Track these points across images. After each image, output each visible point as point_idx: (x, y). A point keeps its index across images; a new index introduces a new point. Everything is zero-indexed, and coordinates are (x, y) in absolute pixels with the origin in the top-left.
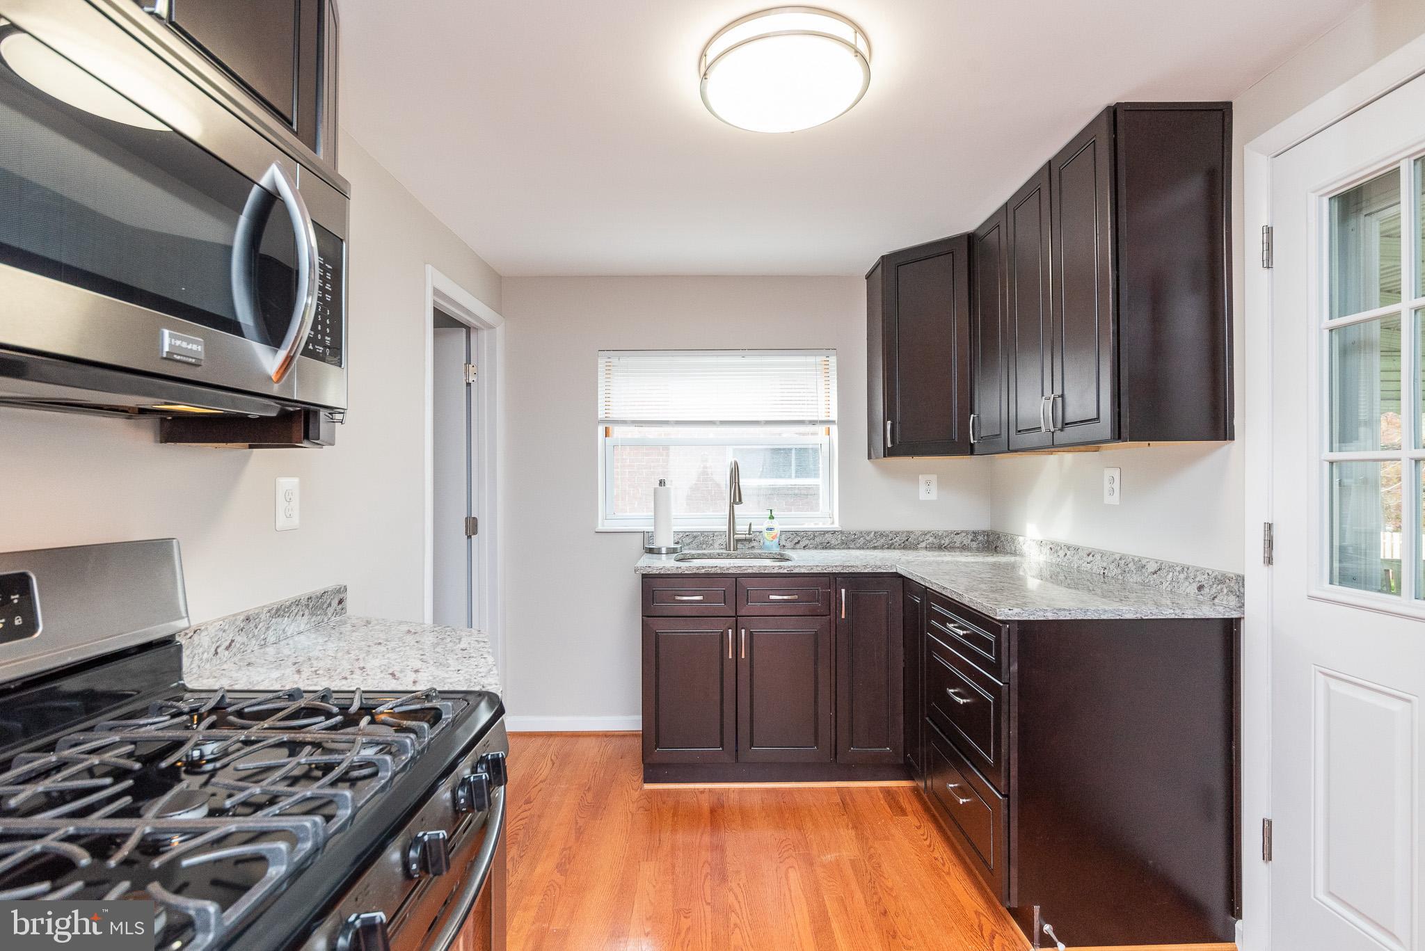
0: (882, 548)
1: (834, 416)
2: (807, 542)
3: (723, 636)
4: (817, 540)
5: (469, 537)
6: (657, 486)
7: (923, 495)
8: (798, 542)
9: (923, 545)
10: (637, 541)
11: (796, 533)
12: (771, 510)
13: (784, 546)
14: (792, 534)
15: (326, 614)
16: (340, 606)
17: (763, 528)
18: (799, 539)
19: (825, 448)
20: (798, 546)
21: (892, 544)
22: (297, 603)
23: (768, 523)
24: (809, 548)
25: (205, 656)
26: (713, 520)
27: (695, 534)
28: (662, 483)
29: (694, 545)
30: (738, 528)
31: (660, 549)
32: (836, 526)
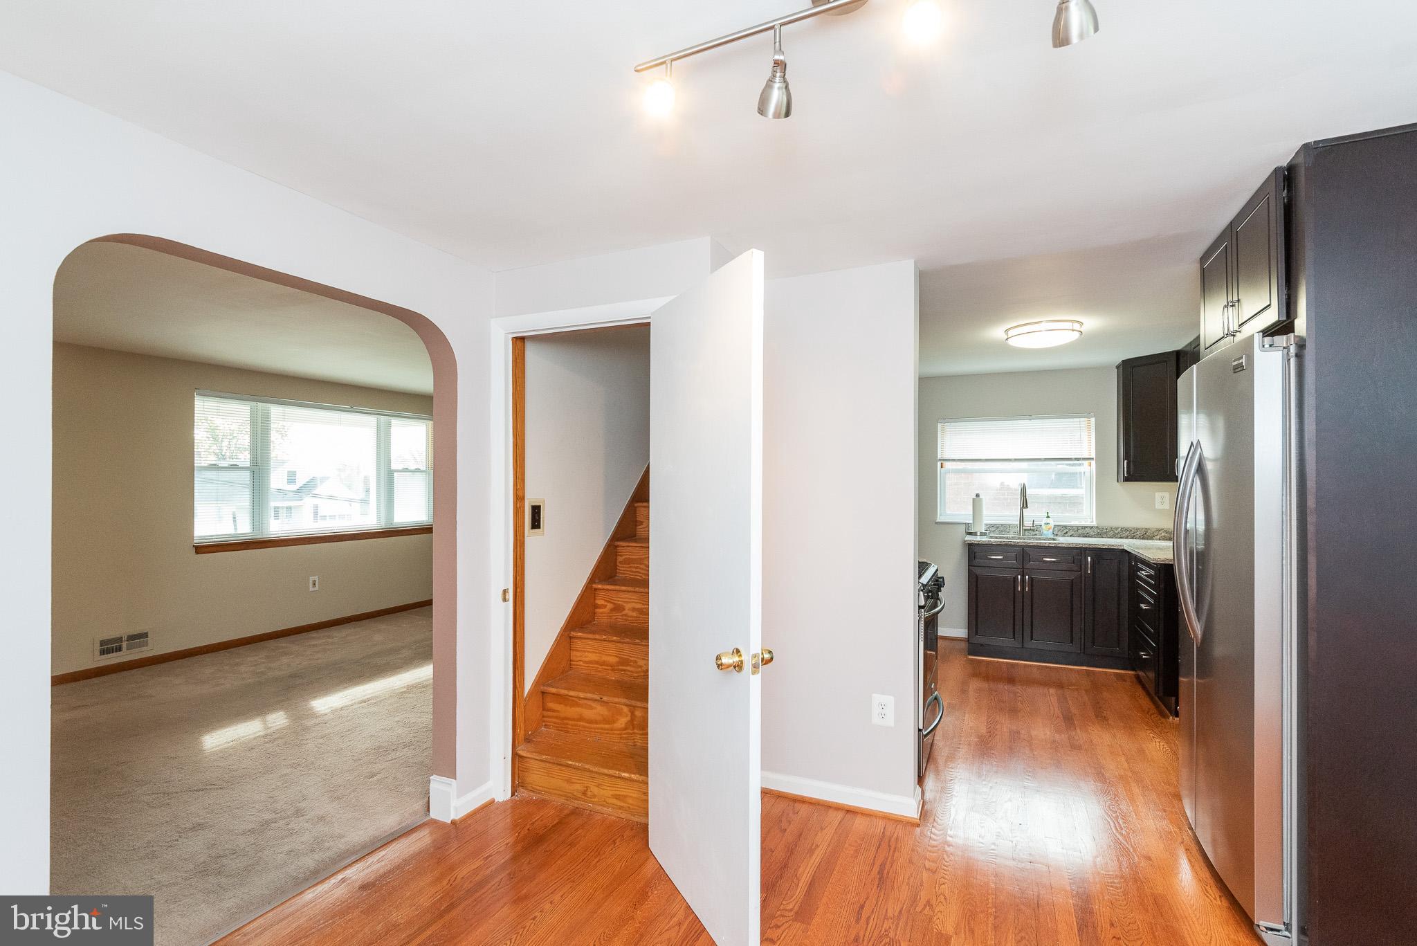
0: (1127, 538)
1: (1093, 455)
3: (1015, 579)
4: (1080, 532)
6: (975, 497)
7: (1158, 506)
9: (1158, 537)
10: (963, 528)
11: (1065, 527)
12: (1047, 513)
13: (1056, 533)
14: (1062, 528)
17: (1042, 523)
18: (1065, 530)
19: (1088, 474)
20: (1066, 534)
21: (1134, 536)
23: (1045, 520)
26: (1010, 516)
27: (999, 525)
28: (977, 495)
29: (998, 531)
30: (1026, 523)
31: (976, 533)
32: (1095, 524)
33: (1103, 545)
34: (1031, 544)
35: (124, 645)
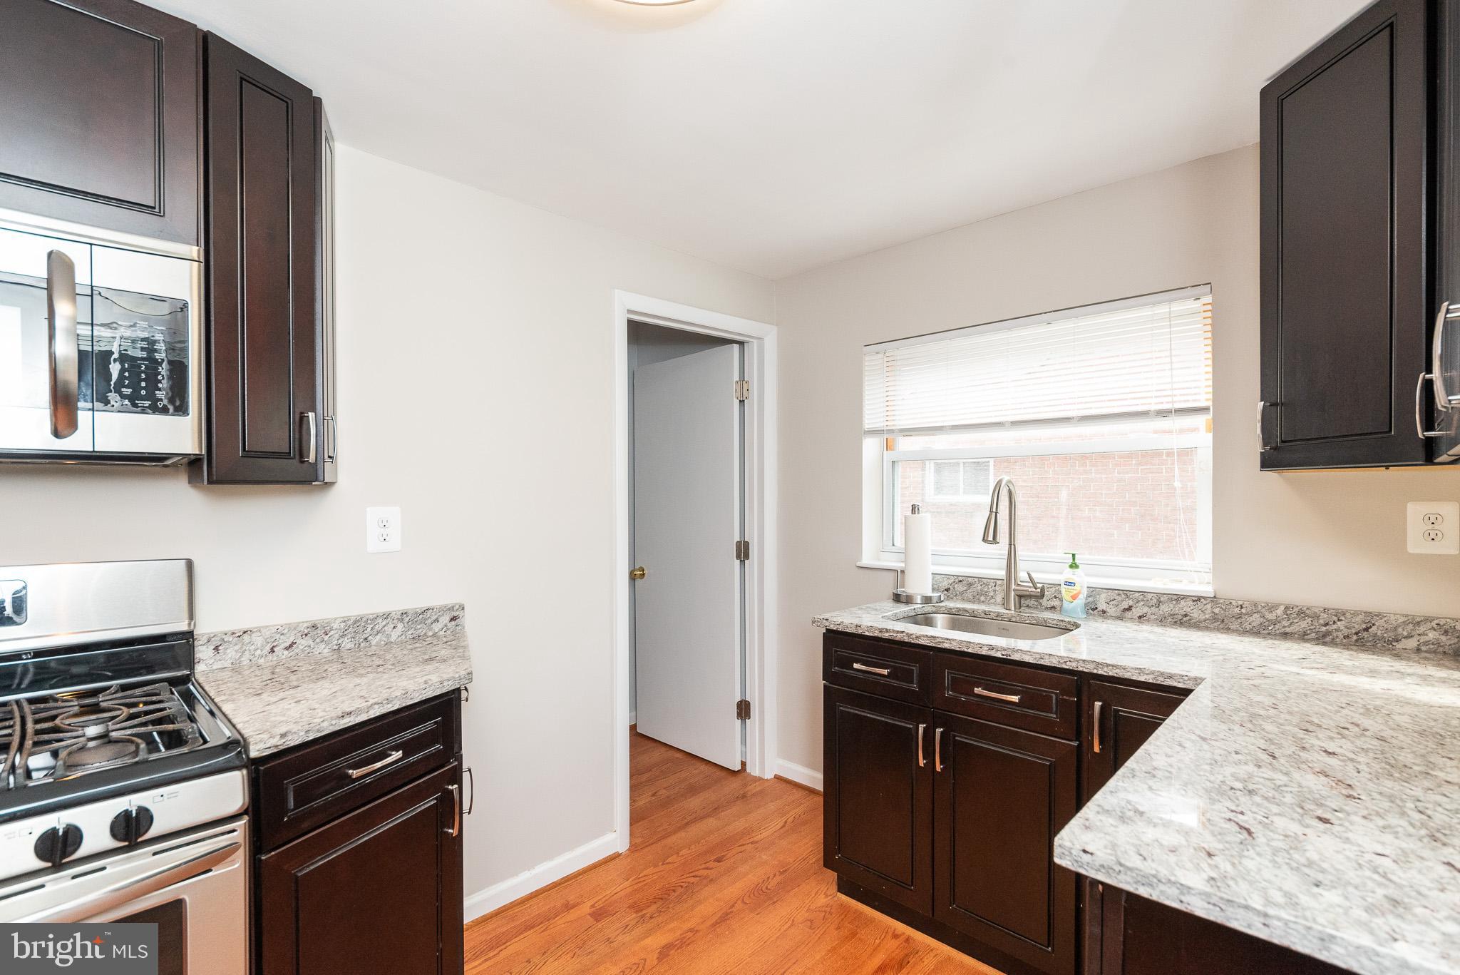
1: (1205, 399)
2: (1145, 610)
4: (1165, 609)
5: (742, 562)
6: (910, 513)
7: (1418, 544)
8: (1130, 608)
10: (892, 583)
11: (1126, 593)
12: (1074, 555)
13: (1104, 612)
14: (1119, 595)
15: (430, 629)
16: (453, 623)
17: (1058, 579)
18: (1131, 603)
20: (1128, 614)
22: (386, 616)
23: (1068, 573)
24: (1149, 620)
25: (258, 652)
27: (970, 580)
28: (914, 509)
29: (969, 595)
30: (1018, 576)
31: (910, 596)
32: (1204, 588)
33: (1141, 671)
34: (946, 646)
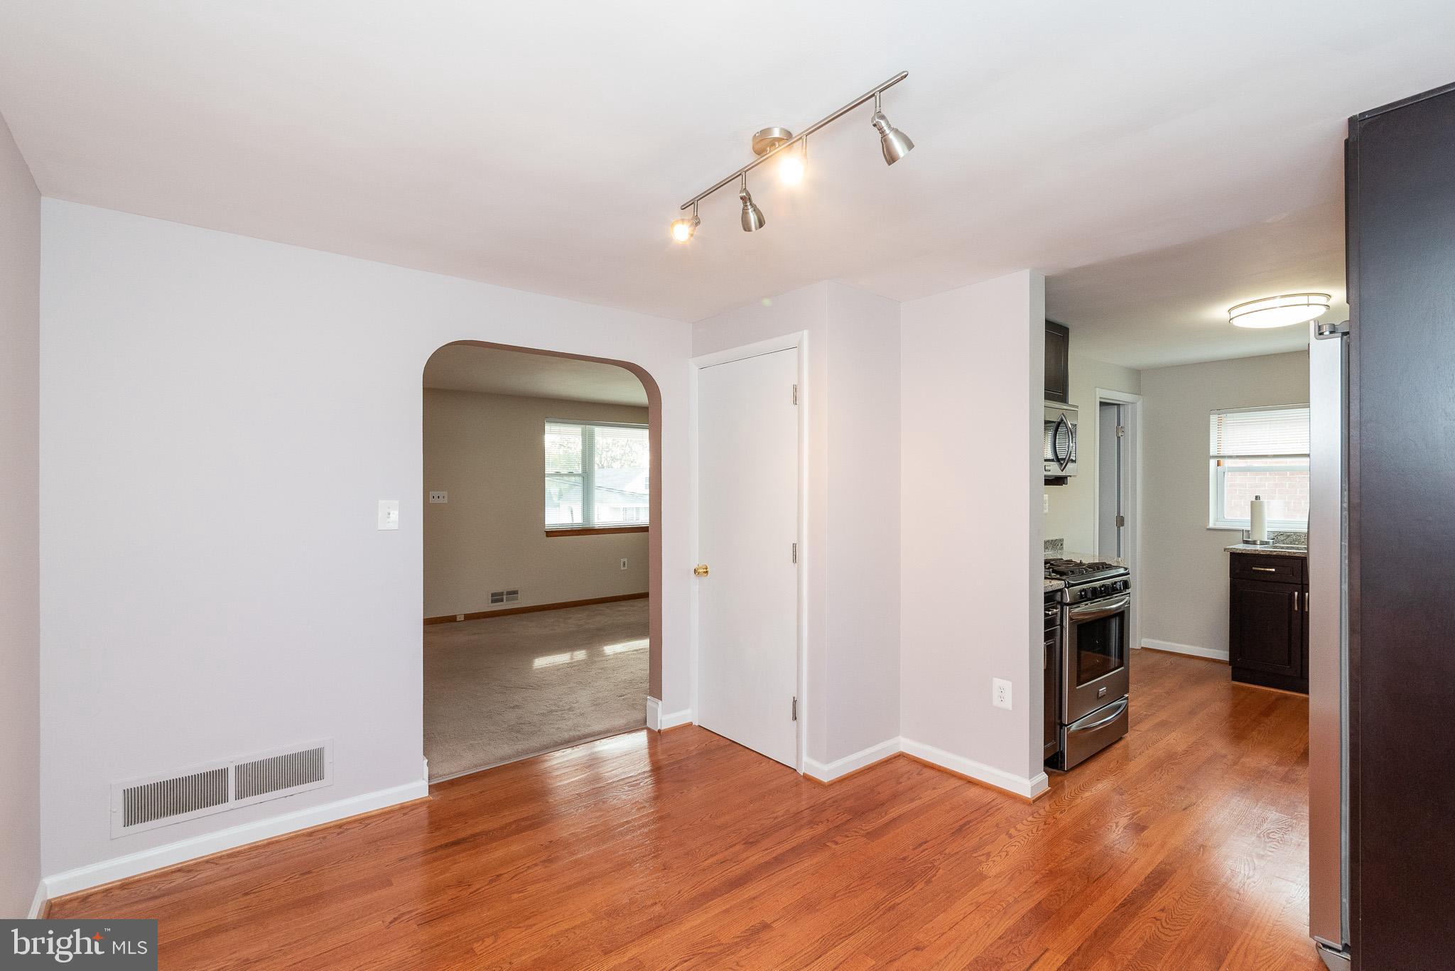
3: (1291, 596)
5: (1119, 528)
6: (1254, 500)
10: (1240, 536)
16: (1061, 546)
28: (1257, 498)
31: (1255, 541)
35: (505, 597)
